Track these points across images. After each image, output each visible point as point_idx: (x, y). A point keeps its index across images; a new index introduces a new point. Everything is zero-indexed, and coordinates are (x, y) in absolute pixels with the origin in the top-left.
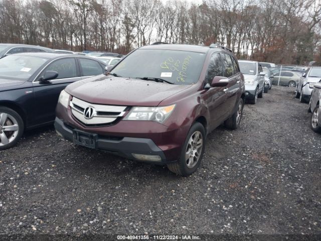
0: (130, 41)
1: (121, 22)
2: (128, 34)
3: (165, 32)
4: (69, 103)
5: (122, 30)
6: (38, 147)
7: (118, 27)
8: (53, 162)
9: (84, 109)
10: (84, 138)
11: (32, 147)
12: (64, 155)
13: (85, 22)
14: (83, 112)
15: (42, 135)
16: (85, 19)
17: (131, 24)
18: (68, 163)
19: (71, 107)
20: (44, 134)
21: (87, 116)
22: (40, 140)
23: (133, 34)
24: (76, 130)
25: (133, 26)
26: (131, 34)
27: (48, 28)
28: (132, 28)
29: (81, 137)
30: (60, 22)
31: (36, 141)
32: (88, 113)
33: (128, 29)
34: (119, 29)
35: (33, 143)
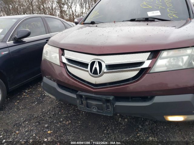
0: (63, 15)
1: (55, 2)
2: (61, 10)
3: (84, 5)
4: (60, 59)
5: (57, 8)
6: (25, 108)
7: (54, 6)
8: (46, 126)
9: (87, 65)
10: (94, 103)
11: (18, 109)
12: (55, 114)
13: (32, 5)
14: (87, 68)
15: (25, 92)
16: (31, 3)
17: (62, 3)
18: (64, 125)
19: (64, 63)
20: (27, 91)
21: (95, 72)
22: (25, 99)
23: (65, 9)
24: (80, 93)
25: (64, 4)
26: (63, 9)
27: (8, 12)
28: (63, 5)
29: (90, 102)
30: (16, 7)
31: (21, 100)
32: (96, 68)
33: (60, 7)
34: (55, 7)
35: (18, 103)
